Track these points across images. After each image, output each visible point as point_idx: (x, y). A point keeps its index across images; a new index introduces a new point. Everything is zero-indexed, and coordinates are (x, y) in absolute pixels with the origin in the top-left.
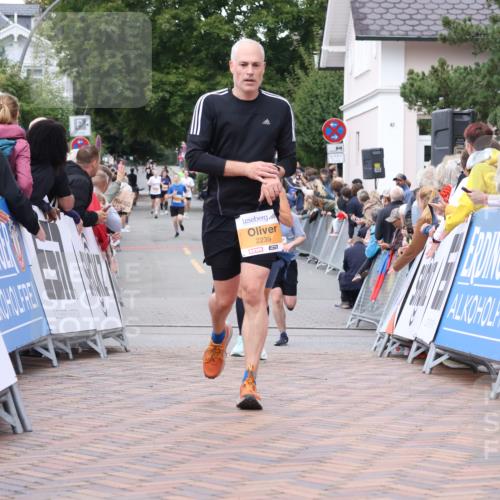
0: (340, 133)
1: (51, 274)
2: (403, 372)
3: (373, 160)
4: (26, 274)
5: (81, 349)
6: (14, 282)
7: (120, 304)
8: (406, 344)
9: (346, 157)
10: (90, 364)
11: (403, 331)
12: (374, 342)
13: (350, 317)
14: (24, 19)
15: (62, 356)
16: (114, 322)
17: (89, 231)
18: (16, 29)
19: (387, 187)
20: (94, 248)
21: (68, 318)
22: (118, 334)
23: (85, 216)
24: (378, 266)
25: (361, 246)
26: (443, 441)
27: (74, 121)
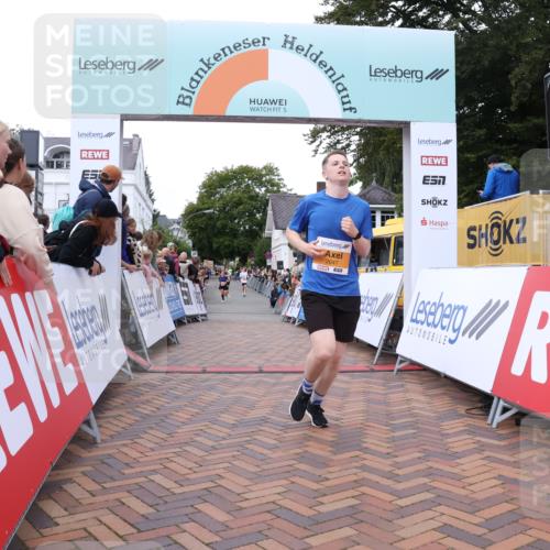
0: (270, 256)
1: (185, 298)
2: (288, 326)
3: (280, 264)
4: (178, 298)
5: (194, 319)
6: (175, 300)
7: (206, 306)
8: (290, 318)
9: (272, 263)
10: (197, 324)
11: (289, 314)
12: (281, 318)
13: (273, 310)
14: (178, 223)
15: (189, 322)
16: (204, 312)
17: (197, 285)
18: (176, 226)
19: (283, 273)
20: (199, 290)
21: (190, 310)
22: (205, 315)
23: (196, 281)
24: (282, 296)
25: (276, 289)
26: (300, 346)
27: (192, 253)
